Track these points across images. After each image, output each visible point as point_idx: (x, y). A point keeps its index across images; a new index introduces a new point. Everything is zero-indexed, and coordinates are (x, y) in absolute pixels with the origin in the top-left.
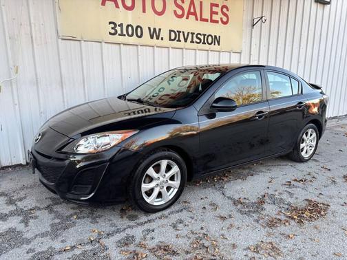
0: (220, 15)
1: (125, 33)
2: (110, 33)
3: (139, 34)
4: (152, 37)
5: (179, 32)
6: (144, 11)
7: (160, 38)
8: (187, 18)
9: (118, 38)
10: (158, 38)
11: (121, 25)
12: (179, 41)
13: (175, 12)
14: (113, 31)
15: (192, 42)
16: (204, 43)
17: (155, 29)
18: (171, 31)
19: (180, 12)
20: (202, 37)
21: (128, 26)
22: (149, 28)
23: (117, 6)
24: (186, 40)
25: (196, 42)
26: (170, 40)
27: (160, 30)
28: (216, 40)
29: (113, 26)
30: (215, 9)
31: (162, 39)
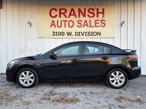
0: (100, 24)
1: (58, 34)
2: (53, 35)
3: (63, 34)
4: (68, 35)
5: (80, 32)
6: (65, 27)
7: (71, 35)
8: (83, 27)
9: (55, 36)
10: (70, 35)
11: (56, 32)
12: (80, 35)
13: (78, 26)
14: (54, 34)
15: (86, 35)
16: (92, 35)
17: (69, 33)
18: (76, 33)
19: (80, 25)
20: (91, 33)
21: (59, 33)
22: (67, 32)
23: (55, 27)
24: (83, 35)
25: (88, 35)
26: (76, 35)
27: (71, 32)
28: (99, 34)
29: (54, 33)
30: (97, 22)
31: (72, 35)
